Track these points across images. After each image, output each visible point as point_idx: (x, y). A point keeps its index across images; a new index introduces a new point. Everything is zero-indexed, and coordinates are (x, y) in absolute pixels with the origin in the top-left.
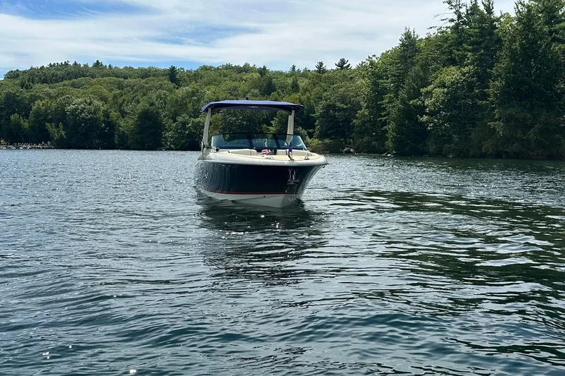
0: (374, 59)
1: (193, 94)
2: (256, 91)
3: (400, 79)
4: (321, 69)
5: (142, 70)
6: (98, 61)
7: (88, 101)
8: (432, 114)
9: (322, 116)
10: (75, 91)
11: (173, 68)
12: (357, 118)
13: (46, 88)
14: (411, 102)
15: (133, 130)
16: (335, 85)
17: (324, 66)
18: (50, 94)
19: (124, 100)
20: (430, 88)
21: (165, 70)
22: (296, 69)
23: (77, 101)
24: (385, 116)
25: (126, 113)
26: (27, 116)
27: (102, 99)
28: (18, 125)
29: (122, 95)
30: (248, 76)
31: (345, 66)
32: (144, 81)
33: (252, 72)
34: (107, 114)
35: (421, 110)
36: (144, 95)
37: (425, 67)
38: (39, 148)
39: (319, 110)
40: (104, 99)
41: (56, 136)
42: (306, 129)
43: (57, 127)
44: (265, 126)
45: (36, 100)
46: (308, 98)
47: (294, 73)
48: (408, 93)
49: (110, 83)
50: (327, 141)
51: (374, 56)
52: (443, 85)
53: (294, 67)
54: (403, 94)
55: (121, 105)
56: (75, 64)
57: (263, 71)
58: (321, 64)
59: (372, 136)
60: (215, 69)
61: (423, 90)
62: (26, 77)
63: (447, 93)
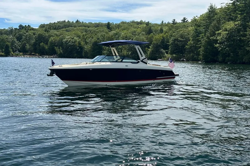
0: (196, 18)
1: (116, 34)
2: (144, 33)
3: (207, 27)
4: (174, 23)
5: (96, 24)
6: (77, 20)
7: (72, 37)
8: (220, 43)
9: (172, 44)
10: (67, 33)
11: (109, 23)
12: (188, 45)
13: (55, 32)
14: (211, 38)
15: (90, 50)
16: (178, 30)
17: (176, 21)
18: (57, 34)
19: (87, 37)
20: (220, 31)
21: (105, 24)
22: (164, 22)
23: (68, 37)
24: (200, 44)
25: (88, 43)
26: (47, 44)
27: (78, 37)
28: (44, 48)
29: (86, 35)
30: (142, 26)
31: (185, 21)
32: (96, 28)
33: (144, 24)
34: (79, 43)
35: (216, 41)
36: (96, 35)
37: (219, 21)
38: (52, 57)
39: (171, 41)
40: (79, 37)
41: (59, 53)
42: (165, 50)
43: (59, 48)
44: (146, 48)
45: (51, 37)
46: (167, 36)
47: (162, 24)
48: (210, 33)
49: (82, 30)
50: (174, 55)
51: (197, 16)
52: (226, 30)
53: (163, 22)
54: (208, 34)
55: (86, 39)
56: (68, 21)
57: (148, 24)
58: (174, 20)
59: (194, 53)
60: (127, 23)
61: (217, 32)
62: (48, 27)
63: (228, 34)
